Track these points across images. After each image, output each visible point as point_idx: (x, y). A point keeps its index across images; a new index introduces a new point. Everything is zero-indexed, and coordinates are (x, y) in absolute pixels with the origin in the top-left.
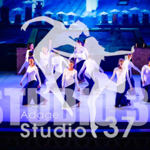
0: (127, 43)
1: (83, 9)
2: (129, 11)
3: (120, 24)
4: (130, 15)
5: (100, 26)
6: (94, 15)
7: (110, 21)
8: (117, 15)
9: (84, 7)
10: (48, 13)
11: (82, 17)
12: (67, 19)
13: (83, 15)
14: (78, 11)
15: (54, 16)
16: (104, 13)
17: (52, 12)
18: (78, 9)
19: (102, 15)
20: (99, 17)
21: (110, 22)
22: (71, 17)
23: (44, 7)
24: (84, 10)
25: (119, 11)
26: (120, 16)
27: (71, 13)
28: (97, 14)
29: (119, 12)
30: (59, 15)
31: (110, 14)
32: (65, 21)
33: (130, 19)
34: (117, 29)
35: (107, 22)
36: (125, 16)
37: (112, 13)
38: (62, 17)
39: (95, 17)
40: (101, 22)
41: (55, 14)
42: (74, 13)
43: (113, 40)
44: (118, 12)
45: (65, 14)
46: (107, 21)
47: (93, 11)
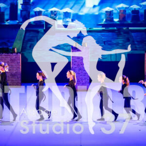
0: (137, 46)
1: (82, 4)
2: (140, 6)
3: (129, 22)
4: (142, 11)
5: (103, 26)
6: (96, 11)
7: (116, 18)
8: (125, 11)
9: (83, 2)
10: (38, 9)
11: (80, 14)
12: (62, 16)
13: (82, 12)
14: (76, 6)
15: (46, 12)
16: (108, 9)
17: (43, 8)
18: (75, 4)
19: (106, 12)
20: (102, 13)
21: (116, 20)
22: (67, 15)
23: (33, 3)
24: (84, 5)
25: (127, 6)
26: (129, 12)
27: (67, 10)
28: (100, 9)
29: (128, 8)
30: (52, 12)
31: (116, 9)
32: (59, 19)
33: (142, 15)
34: (125, 28)
35: (112, 20)
36: (135, 12)
37: (119, 8)
38: (55, 15)
39: (97, 13)
40: (104, 20)
41: (47, 11)
42: (71, 9)
43: (120, 42)
44: (126, 8)
45: (60, 10)
46: (113, 18)
47: (94, 6)
